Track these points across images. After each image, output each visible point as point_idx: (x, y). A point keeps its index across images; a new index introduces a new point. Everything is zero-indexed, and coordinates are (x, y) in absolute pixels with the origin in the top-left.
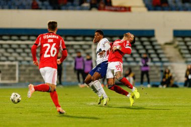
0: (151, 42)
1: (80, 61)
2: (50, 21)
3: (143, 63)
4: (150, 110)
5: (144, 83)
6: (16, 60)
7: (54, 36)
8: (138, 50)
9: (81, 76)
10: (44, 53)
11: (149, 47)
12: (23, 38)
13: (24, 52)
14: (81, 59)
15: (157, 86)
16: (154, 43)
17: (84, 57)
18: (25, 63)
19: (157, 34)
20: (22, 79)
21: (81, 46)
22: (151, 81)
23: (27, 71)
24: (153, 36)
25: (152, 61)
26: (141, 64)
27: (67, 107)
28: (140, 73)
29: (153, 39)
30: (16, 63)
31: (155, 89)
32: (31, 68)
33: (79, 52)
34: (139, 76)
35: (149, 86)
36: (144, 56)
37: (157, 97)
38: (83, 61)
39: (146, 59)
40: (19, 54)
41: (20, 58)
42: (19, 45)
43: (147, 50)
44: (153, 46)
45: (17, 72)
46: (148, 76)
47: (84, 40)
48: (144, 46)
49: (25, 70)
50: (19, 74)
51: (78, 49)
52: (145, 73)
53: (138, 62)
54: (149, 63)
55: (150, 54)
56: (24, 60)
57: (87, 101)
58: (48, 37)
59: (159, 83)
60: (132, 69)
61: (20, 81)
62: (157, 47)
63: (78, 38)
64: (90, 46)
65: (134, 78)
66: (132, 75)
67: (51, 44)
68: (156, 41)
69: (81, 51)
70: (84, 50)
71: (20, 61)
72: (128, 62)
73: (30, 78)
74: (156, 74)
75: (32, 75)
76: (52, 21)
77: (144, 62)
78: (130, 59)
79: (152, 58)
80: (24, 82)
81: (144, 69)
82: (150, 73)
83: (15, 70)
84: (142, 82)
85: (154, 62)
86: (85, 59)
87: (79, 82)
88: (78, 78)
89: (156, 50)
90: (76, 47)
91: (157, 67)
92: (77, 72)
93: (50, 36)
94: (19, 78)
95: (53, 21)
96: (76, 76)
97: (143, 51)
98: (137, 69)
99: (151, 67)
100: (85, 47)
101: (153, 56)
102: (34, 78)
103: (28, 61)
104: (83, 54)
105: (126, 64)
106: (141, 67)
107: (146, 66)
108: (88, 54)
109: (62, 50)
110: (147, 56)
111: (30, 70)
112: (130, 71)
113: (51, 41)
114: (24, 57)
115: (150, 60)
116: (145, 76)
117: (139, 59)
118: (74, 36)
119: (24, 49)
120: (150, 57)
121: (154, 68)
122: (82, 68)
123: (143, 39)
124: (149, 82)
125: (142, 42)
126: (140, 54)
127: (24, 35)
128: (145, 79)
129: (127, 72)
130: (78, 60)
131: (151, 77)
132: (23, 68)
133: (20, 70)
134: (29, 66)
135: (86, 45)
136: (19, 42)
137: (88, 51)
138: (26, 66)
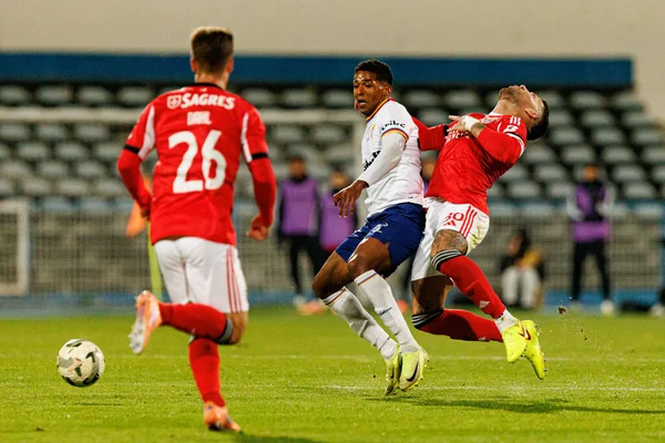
0: (617, 114)
1: (300, 199)
2: (200, 29)
3: (579, 206)
4: (612, 416)
5: (585, 297)
6: (18, 193)
7: (215, 100)
8: (558, 150)
9: (304, 263)
10: (175, 175)
11: (607, 136)
12: (49, 94)
13: (54, 157)
14: (306, 189)
15: (641, 309)
16: (633, 119)
17: (321, 180)
18: (56, 206)
19: (642, 76)
20: (44, 277)
21: (306, 129)
22: (617, 285)
23: (68, 243)
24: (627, 85)
25: (622, 198)
26: (571, 210)
27: (243, 399)
28: (567, 249)
29: (624, 100)
30: (20, 207)
31: (633, 322)
32: (83, 229)
33: (299, 159)
34: (566, 265)
35: (607, 308)
36: (586, 174)
37: (641, 360)
38: (316, 196)
39: (594, 190)
40: (33, 164)
41: (35, 185)
42: (32, 127)
43: (599, 149)
44: (627, 132)
45: (23, 247)
46: (602, 263)
47: (319, 104)
48: (587, 133)
49: (56, 238)
50: (34, 255)
51: (295, 143)
52: (590, 251)
53: (558, 202)
54: (609, 208)
55: (610, 168)
56: (55, 194)
57: (334, 374)
58: (188, 104)
59: (650, 297)
60: (536, 233)
61: (34, 287)
62: (643, 137)
63: (294, 97)
64: (348, 131)
65: (541, 271)
66: (531, 259)
67: (201, 132)
68: (639, 109)
69: (309, 153)
70: (322, 147)
71: (37, 199)
72: (517, 201)
73: (80, 272)
74: (640, 257)
75: (90, 261)
76: (209, 28)
77: (585, 200)
78: (524, 189)
79: (620, 186)
80: (53, 289)
81: (586, 232)
82: (611, 251)
83: (13, 238)
84: (576, 291)
85: (631, 202)
86: (324, 190)
87: (299, 290)
88: (295, 274)
89: (638, 149)
90: (284, 135)
91: (645, 223)
92: (286, 245)
93: (197, 100)
94: (33, 273)
95: (218, 28)
96: (282, 264)
97: (580, 154)
98: (556, 231)
99: (618, 222)
100: (324, 134)
101: (625, 173)
102: (98, 273)
103: (73, 199)
104: (315, 167)
105: (505, 211)
106: (571, 222)
107: (594, 217)
108: (338, 167)
109: (249, 158)
110: (600, 174)
111: (80, 239)
112: (525, 244)
113: (202, 118)
114: (53, 180)
115: (610, 192)
116: (590, 265)
117: (562, 190)
118: (277, 89)
119: (52, 144)
120: (611, 179)
121: (629, 231)
122: (310, 226)
123: (584, 100)
124: (606, 291)
125: (577, 114)
126: (569, 168)
127: (54, 84)
128: (592, 278)
129: (512, 248)
130: (293, 191)
131: (615, 266)
132: (49, 227)
133: (35, 239)
134: (78, 218)
135: (327, 124)
136: (32, 114)
137: (337, 153)
138: (64, 220)
